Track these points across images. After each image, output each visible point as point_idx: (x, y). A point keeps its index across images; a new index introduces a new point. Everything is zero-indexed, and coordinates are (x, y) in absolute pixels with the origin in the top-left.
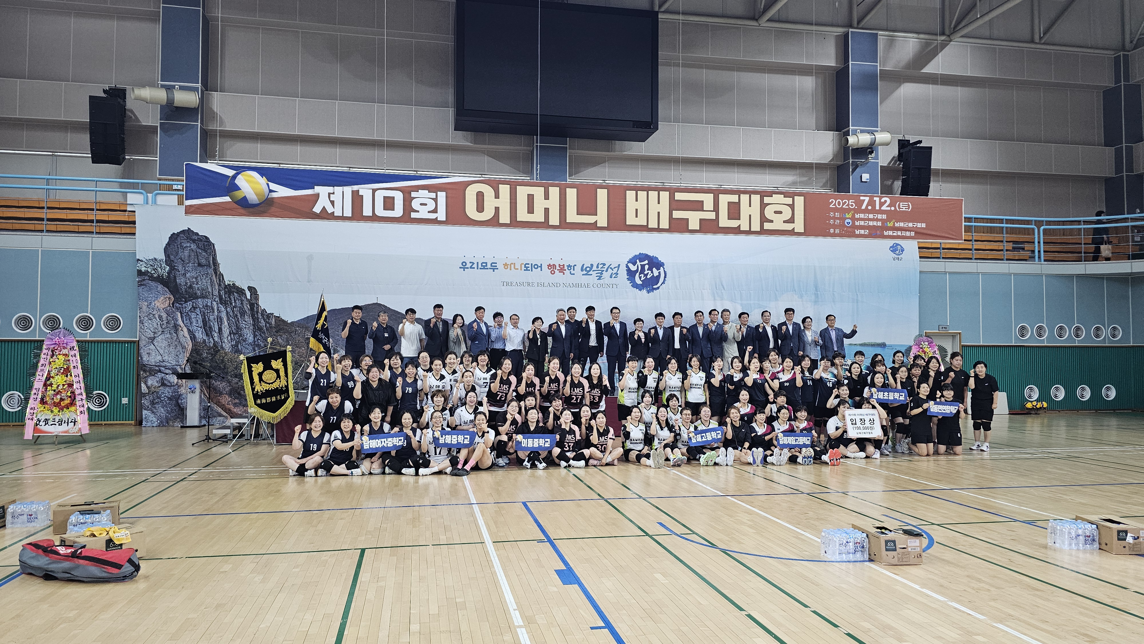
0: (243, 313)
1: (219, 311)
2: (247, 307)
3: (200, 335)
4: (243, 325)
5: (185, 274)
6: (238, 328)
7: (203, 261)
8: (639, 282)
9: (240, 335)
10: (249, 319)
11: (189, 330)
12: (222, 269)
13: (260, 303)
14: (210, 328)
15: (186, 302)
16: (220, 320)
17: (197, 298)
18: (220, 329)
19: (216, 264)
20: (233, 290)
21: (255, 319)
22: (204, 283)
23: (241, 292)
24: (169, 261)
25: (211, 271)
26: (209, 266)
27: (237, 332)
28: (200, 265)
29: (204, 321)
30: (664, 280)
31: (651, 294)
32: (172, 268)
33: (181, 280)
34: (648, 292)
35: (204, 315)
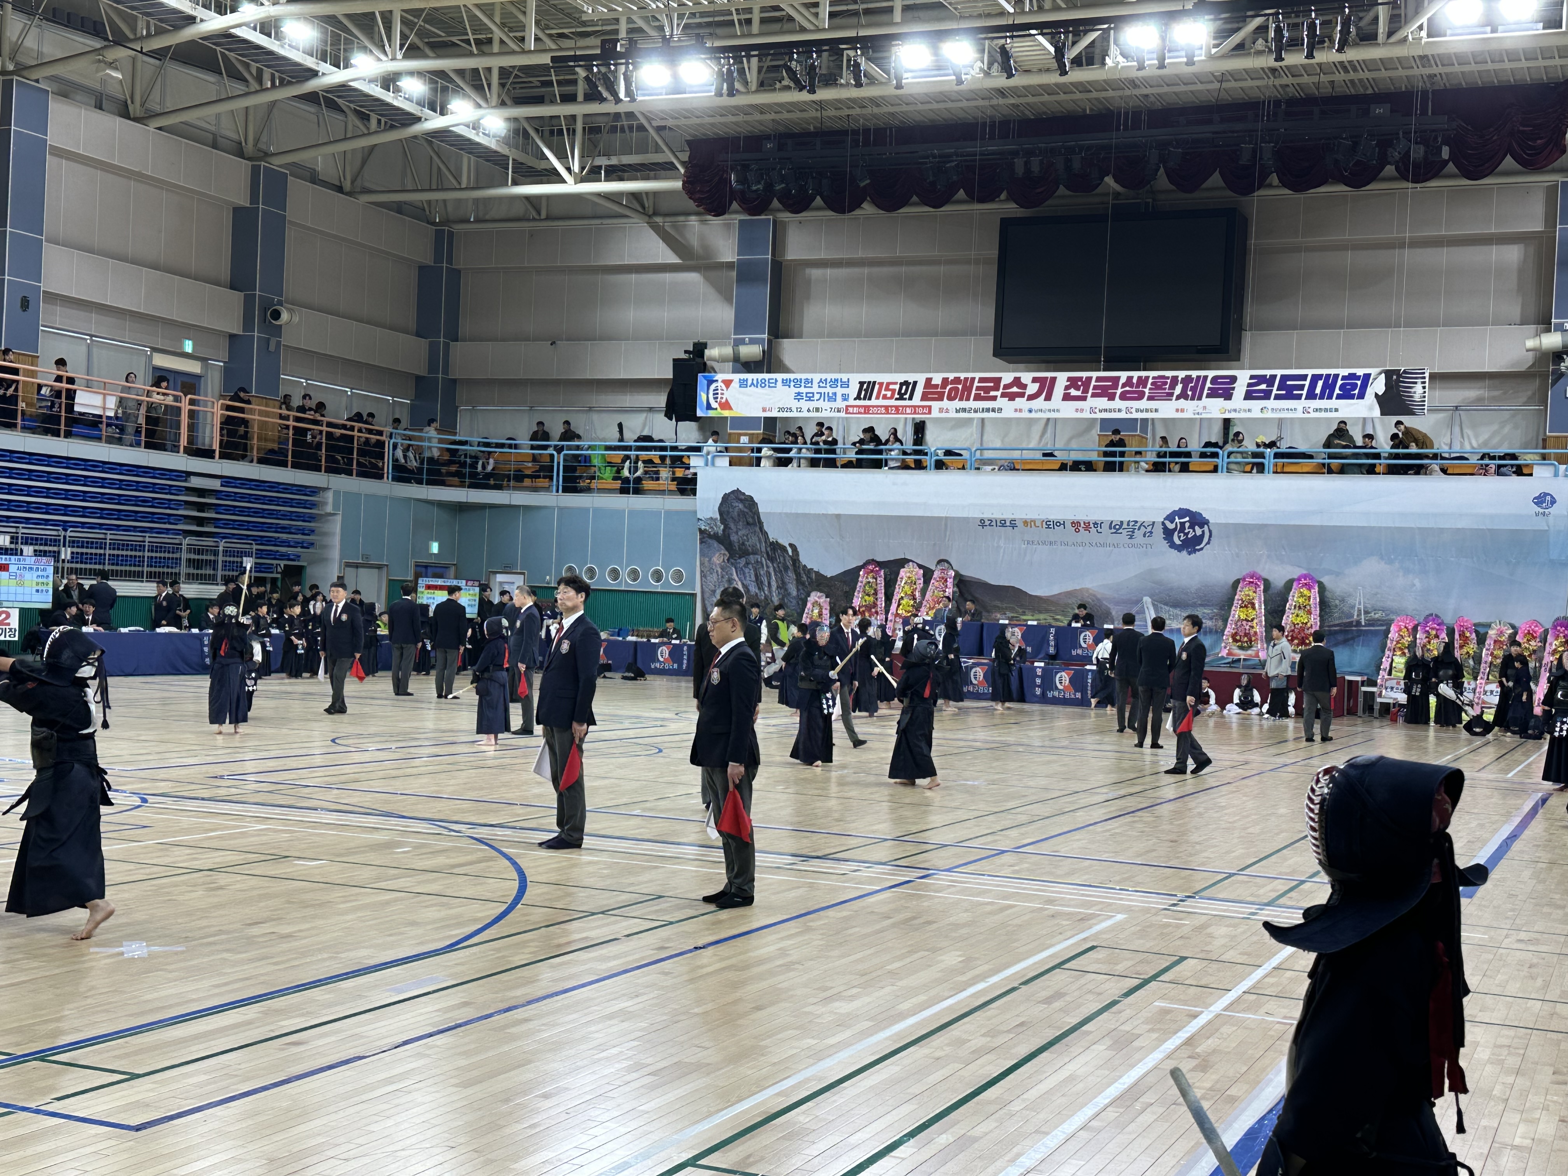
0: (786, 568)
1: (768, 567)
2: (789, 563)
3: (753, 589)
4: (786, 580)
5: (737, 533)
6: (784, 583)
7: (750, 520)
9: (786, 590)
10: (791, 574)
11: (743, 584)
12: (766, 528)
13: (801, 559)
14: (762, 582)
15: (740, 558)
16: (769, 575)
17: (749, 554)
18: (769, 583)
19: (761, 524)
20: (776, 547)
21: (798, 575)
22: (753, 541)
23: (783, 549)
24: (723, 520)
25: (757, 529)
26: (754, 524)
27: (782, 586)
28: (748, 524)
29: (756, 576)
30: (1210, 539)
32: (726, 527)
33: (734, 538)
35: (755, 570)
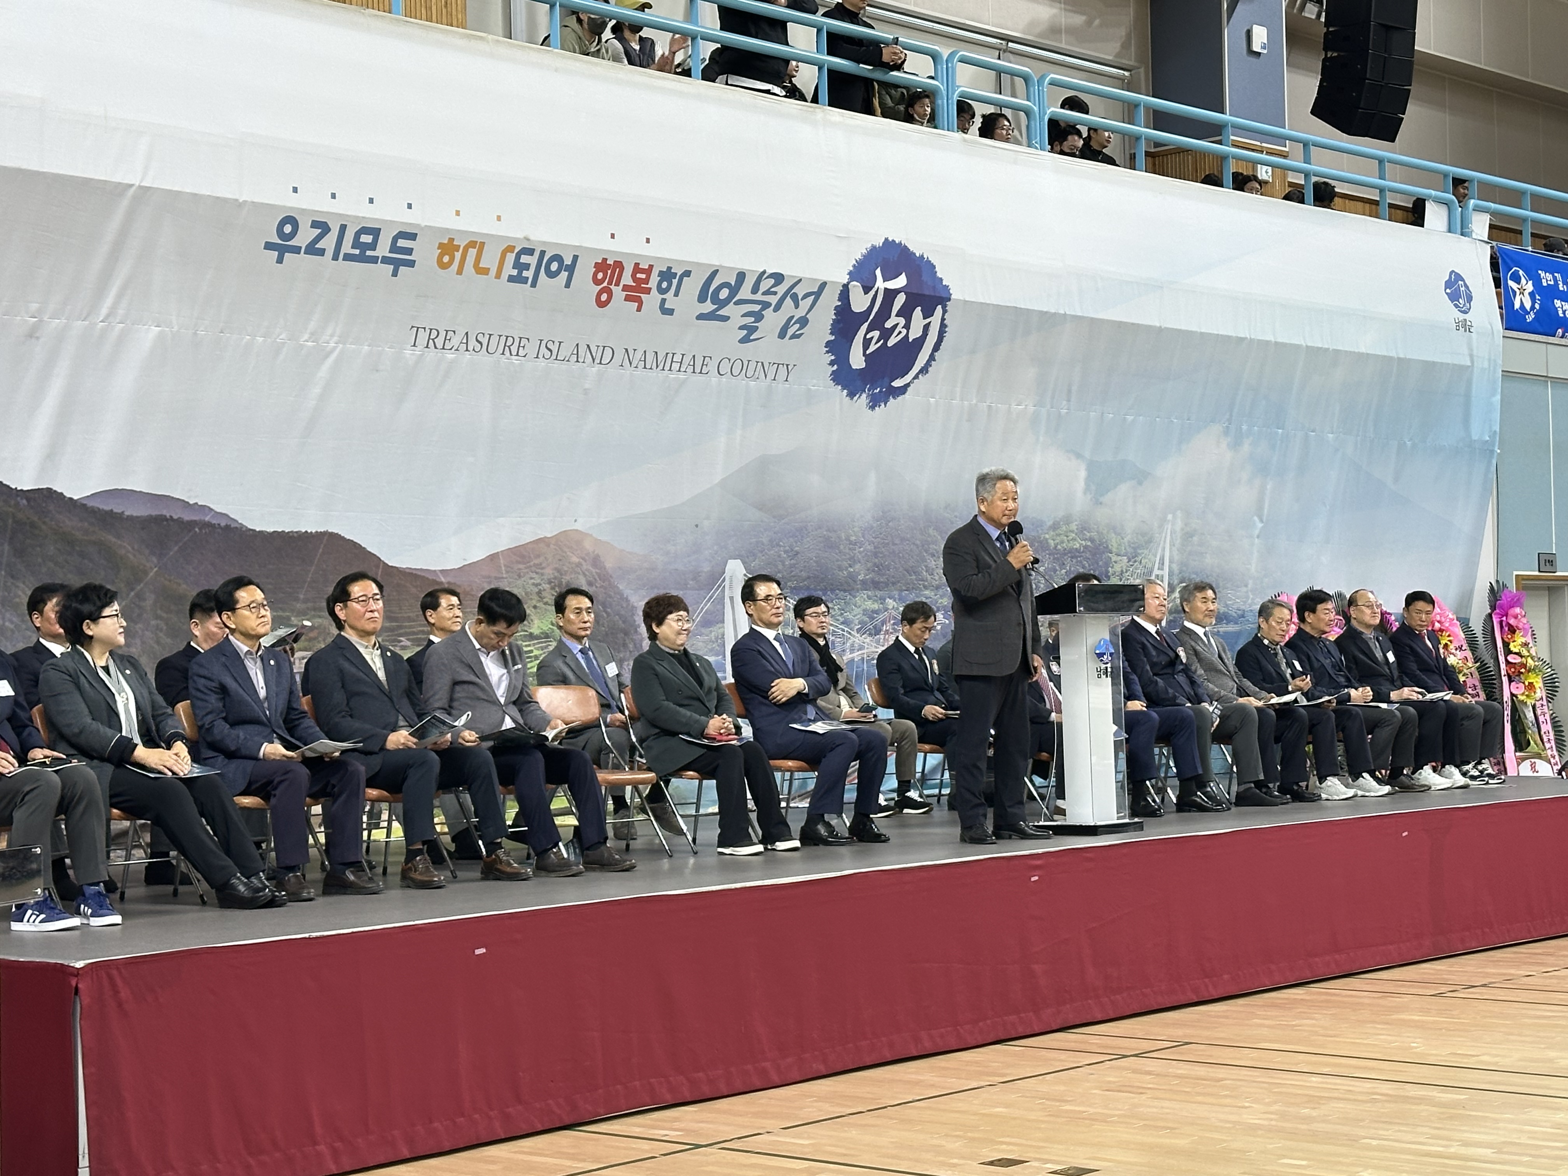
8: (857, 360)
30: (932, 358)
31: (880, 410)
34: (874, 403)
